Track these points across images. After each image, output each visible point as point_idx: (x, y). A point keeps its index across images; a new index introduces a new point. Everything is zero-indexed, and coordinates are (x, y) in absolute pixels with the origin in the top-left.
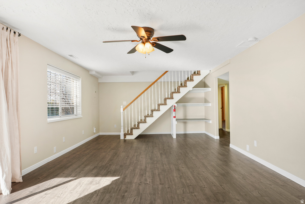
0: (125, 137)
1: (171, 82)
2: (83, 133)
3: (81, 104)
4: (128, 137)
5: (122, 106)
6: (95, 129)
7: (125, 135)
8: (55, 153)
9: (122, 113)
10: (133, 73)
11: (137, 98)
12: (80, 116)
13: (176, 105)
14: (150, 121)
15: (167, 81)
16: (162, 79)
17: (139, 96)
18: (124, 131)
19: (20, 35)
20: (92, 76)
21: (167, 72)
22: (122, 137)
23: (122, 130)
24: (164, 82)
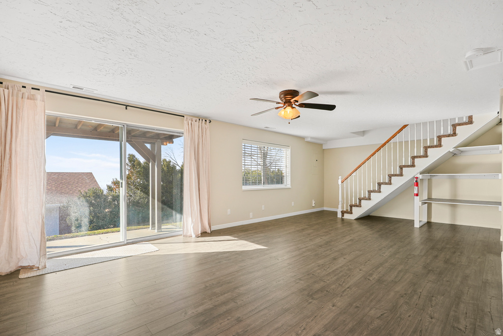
0: (343, 215)
1: (413, 141)
2: (293, 205)
3: (290, 174)
4: (347, 216)
5: (340, 177)
6: (314, 202)
7: (343, 213)
8: (251, 219)
9: (340, 186)
10: (363, 133)
11: (360, 166)
12: (289, 186)
13: (420, 177)
14: (376, 198)
15: (405, 140)
16: (397, 139)
17: (363, 163)
18: (343, 207)
19: (210, 122)
20: (308, 142)
21: (405, 126)
22: (339, 215)
23: (340, 206)
24: (401, 143)
